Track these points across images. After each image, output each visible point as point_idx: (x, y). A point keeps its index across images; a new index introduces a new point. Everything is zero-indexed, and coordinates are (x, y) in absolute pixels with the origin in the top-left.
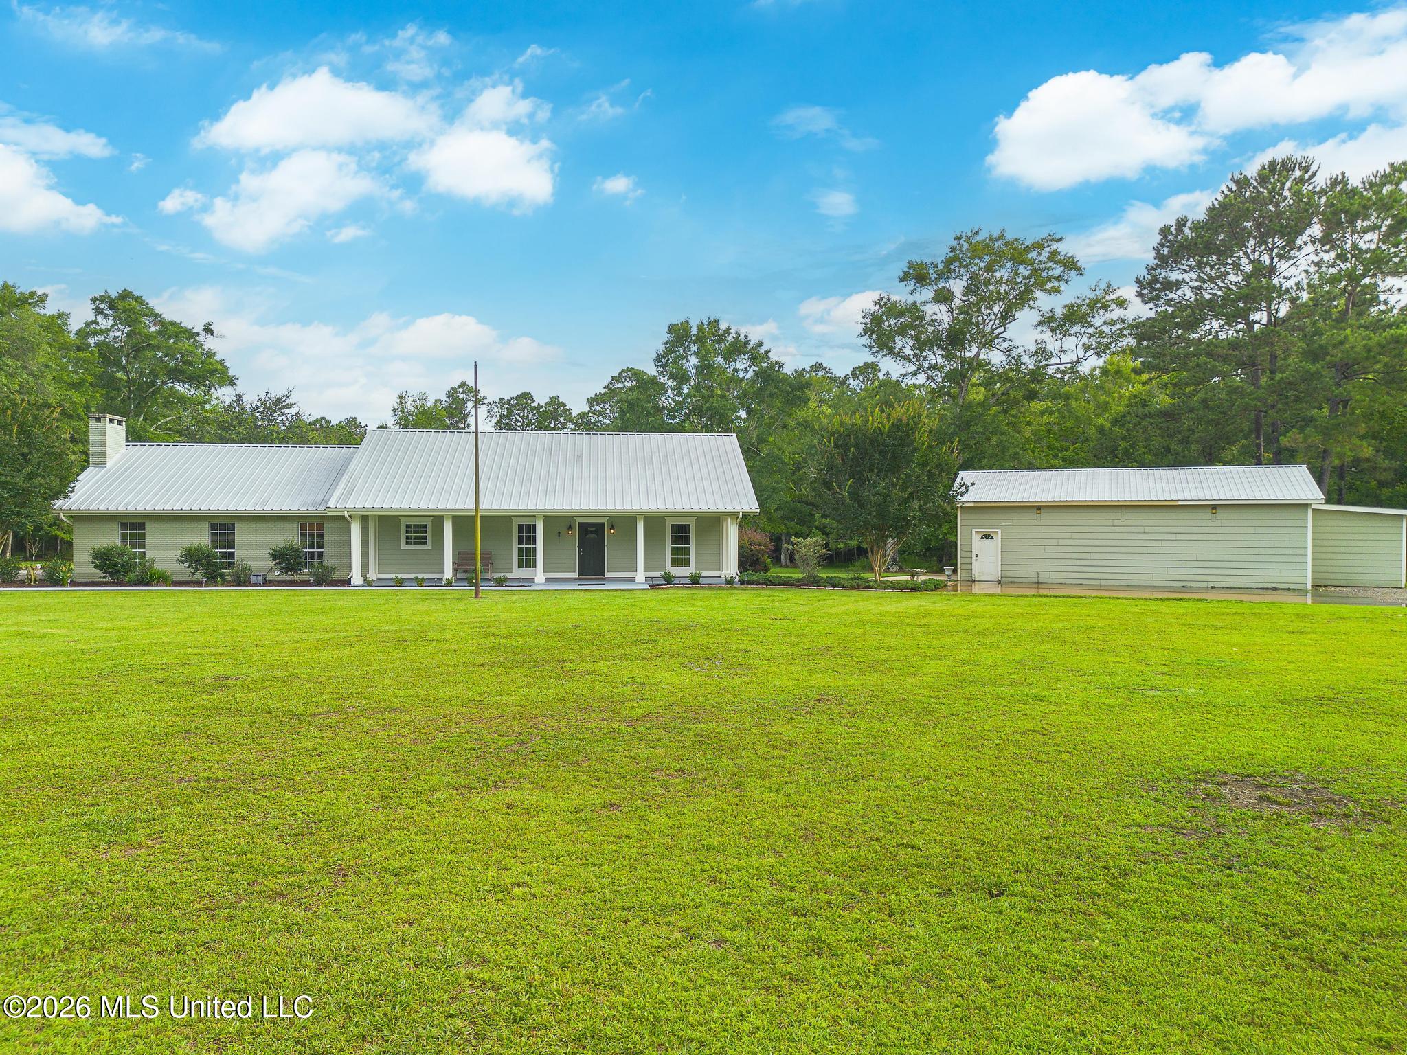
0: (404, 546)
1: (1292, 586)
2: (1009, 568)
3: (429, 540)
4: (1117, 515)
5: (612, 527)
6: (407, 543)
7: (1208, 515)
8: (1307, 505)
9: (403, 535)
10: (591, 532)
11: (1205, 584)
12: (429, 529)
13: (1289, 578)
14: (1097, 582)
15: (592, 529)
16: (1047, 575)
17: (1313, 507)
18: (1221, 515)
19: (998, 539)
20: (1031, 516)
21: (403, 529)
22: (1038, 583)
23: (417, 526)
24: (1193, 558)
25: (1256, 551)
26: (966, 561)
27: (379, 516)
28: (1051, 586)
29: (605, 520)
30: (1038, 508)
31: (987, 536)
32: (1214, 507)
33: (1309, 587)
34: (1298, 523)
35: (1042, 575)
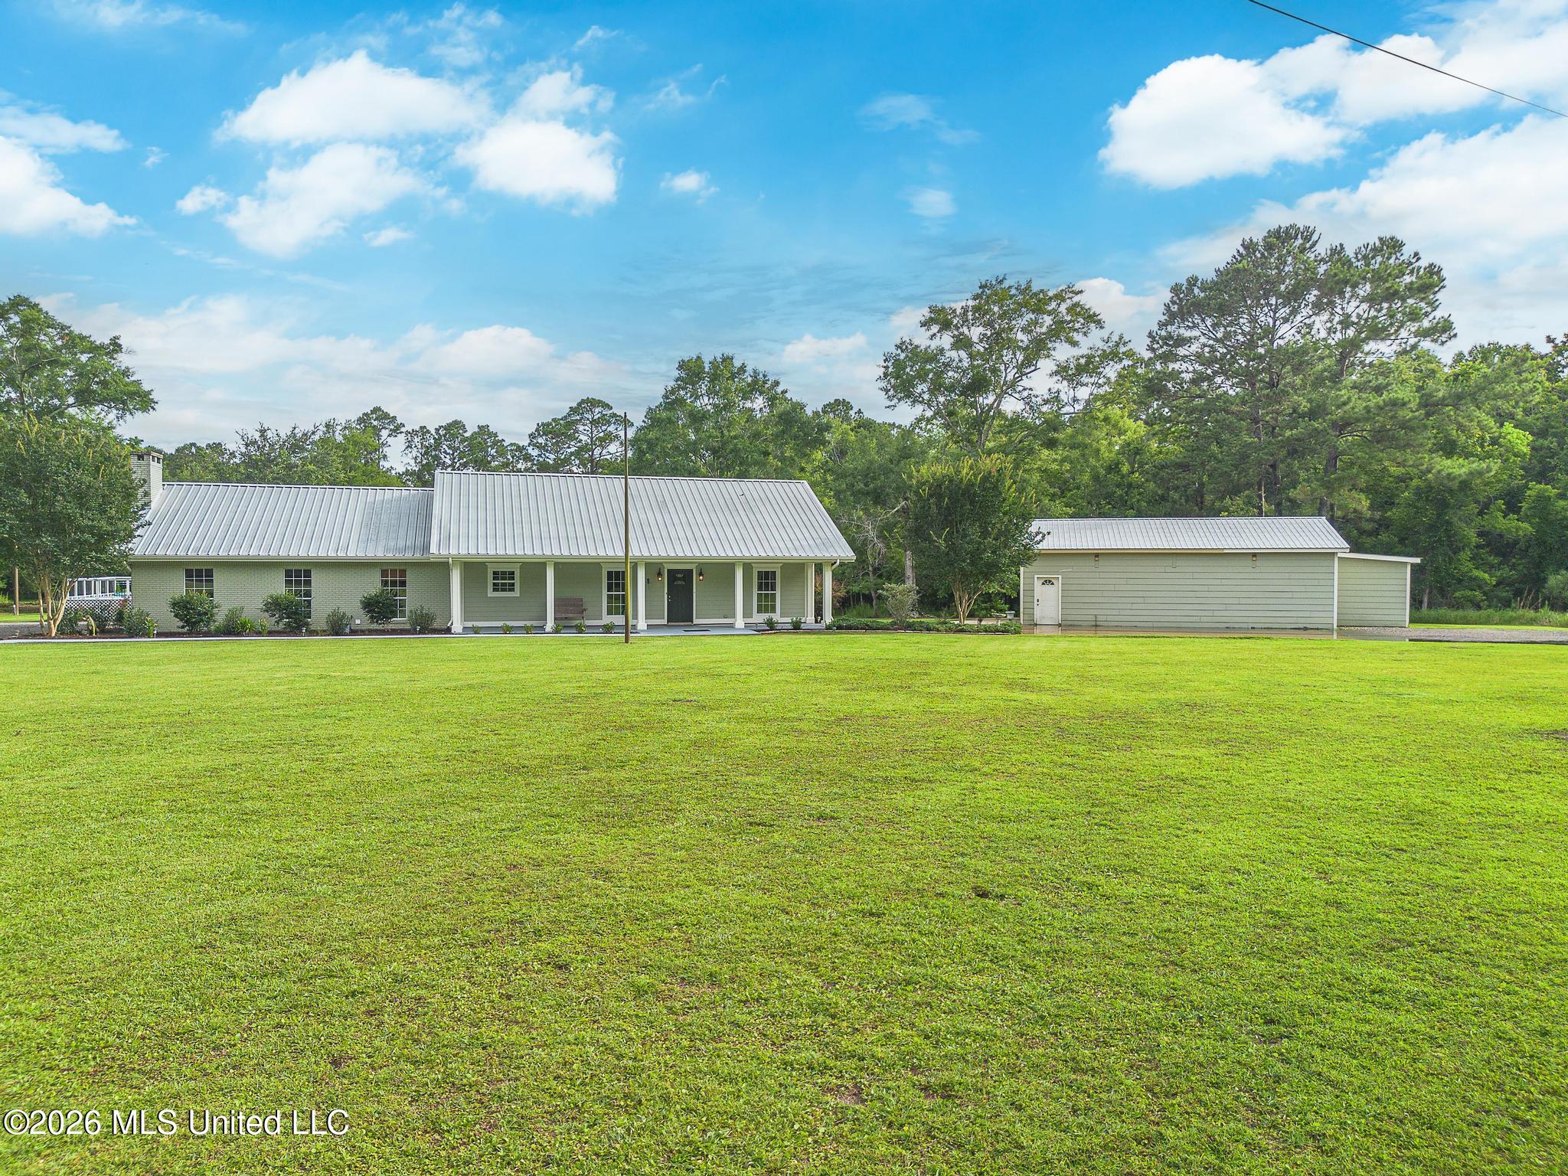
0: (491, 593)
1: (1320, 626)
2: (1069, 612)
3: (517, 587)
4: (1169, 562)
5: (701, 574)
6: (494, 590)
7: (1249, 562)
8: (1334, 554)
9: (490, 581)
10: (679, 579)
11: (1245, 626)
12: (517, 575)
13: (1318, 619)
14: (1150, 625)
15: (679, 576)
16: (1104, 618)
17: (1339, 555)
18: (1260, 562)
19: (1059, 584)
20: (1089, 564)
21: (490, 576)
22: (1096, 626)
23: (504, 573)
24: (1236, 601)
25: (1290, 595)
26: (1028, 605)
27: (465, 563)
28: (1108, 628)
29: (693, 567)
30: (1097, 555)
31: (1048, 582)
32: (1254, 555)
33: (1335, 627)
34: (1323, 570)
35: (1100, 618)
